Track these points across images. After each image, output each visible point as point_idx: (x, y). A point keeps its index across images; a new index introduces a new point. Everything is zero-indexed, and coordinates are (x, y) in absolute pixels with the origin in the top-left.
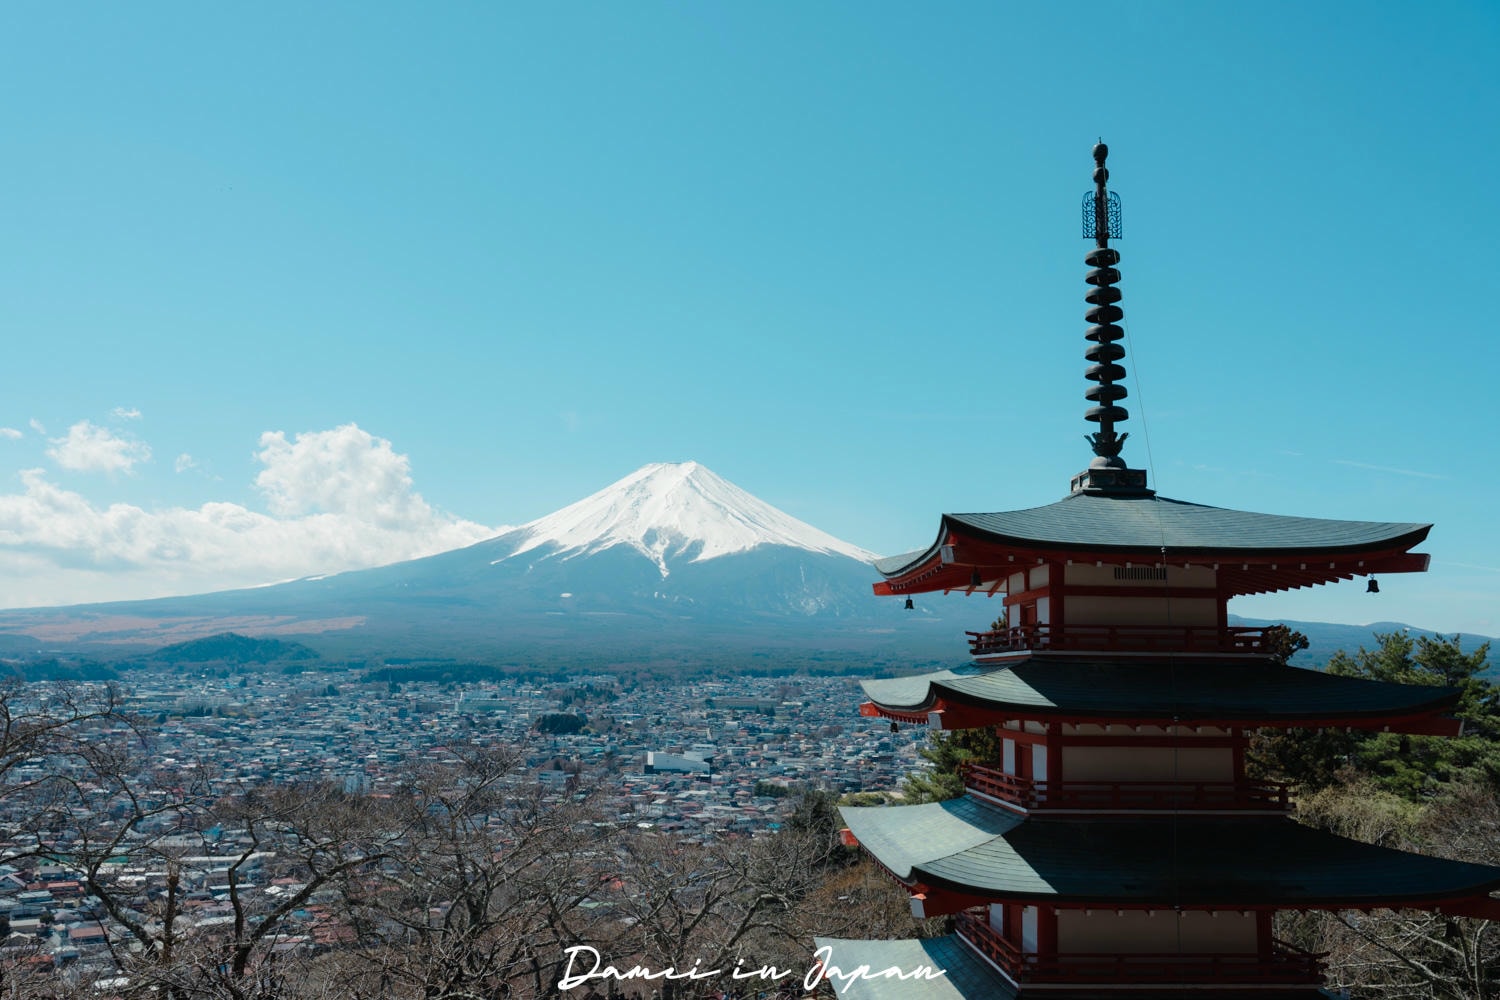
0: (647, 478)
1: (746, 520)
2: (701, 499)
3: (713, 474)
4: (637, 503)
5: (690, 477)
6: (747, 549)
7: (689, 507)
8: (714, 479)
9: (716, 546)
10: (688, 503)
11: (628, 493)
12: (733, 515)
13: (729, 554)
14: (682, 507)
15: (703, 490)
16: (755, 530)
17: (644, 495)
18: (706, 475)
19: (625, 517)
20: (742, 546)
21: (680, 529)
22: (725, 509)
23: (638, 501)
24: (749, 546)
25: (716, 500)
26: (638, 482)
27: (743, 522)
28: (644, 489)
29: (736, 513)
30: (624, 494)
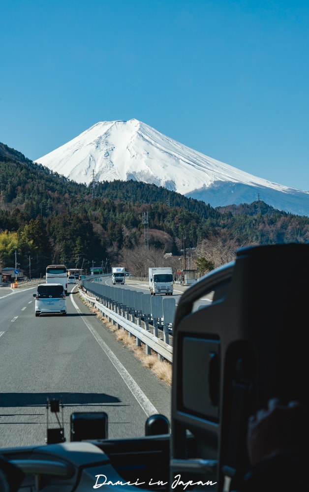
0: (105, 134)
1: (194, 164)
2: (155, 148)
3: (153, 129)
4: (107, 154)
5: (140, 132)
6: (207, 186)
7: (150, 156)
8: (156, 133)
9: (184, 185)
10: (148, 153)
11: (97, 147)
12: (182, 160)
13: (196, 190)
14: (145, 156)
15: (153, 142)
16: (204, 171)
17: (109, 147)
18: (148, 128)
19: (104, 165)
20: (203, 184)
21: (152, 173)
22: (175, 157)
23: (107, 152)
24: (208, 184)
25: (166, 150)
26: (101, 138)
27: (193, 165)
28: (107, 143)
29: (183, 158)
30: (94, 147)
